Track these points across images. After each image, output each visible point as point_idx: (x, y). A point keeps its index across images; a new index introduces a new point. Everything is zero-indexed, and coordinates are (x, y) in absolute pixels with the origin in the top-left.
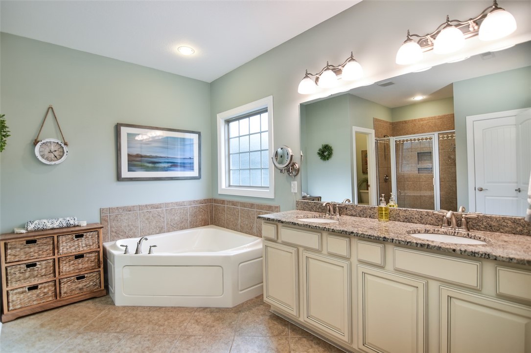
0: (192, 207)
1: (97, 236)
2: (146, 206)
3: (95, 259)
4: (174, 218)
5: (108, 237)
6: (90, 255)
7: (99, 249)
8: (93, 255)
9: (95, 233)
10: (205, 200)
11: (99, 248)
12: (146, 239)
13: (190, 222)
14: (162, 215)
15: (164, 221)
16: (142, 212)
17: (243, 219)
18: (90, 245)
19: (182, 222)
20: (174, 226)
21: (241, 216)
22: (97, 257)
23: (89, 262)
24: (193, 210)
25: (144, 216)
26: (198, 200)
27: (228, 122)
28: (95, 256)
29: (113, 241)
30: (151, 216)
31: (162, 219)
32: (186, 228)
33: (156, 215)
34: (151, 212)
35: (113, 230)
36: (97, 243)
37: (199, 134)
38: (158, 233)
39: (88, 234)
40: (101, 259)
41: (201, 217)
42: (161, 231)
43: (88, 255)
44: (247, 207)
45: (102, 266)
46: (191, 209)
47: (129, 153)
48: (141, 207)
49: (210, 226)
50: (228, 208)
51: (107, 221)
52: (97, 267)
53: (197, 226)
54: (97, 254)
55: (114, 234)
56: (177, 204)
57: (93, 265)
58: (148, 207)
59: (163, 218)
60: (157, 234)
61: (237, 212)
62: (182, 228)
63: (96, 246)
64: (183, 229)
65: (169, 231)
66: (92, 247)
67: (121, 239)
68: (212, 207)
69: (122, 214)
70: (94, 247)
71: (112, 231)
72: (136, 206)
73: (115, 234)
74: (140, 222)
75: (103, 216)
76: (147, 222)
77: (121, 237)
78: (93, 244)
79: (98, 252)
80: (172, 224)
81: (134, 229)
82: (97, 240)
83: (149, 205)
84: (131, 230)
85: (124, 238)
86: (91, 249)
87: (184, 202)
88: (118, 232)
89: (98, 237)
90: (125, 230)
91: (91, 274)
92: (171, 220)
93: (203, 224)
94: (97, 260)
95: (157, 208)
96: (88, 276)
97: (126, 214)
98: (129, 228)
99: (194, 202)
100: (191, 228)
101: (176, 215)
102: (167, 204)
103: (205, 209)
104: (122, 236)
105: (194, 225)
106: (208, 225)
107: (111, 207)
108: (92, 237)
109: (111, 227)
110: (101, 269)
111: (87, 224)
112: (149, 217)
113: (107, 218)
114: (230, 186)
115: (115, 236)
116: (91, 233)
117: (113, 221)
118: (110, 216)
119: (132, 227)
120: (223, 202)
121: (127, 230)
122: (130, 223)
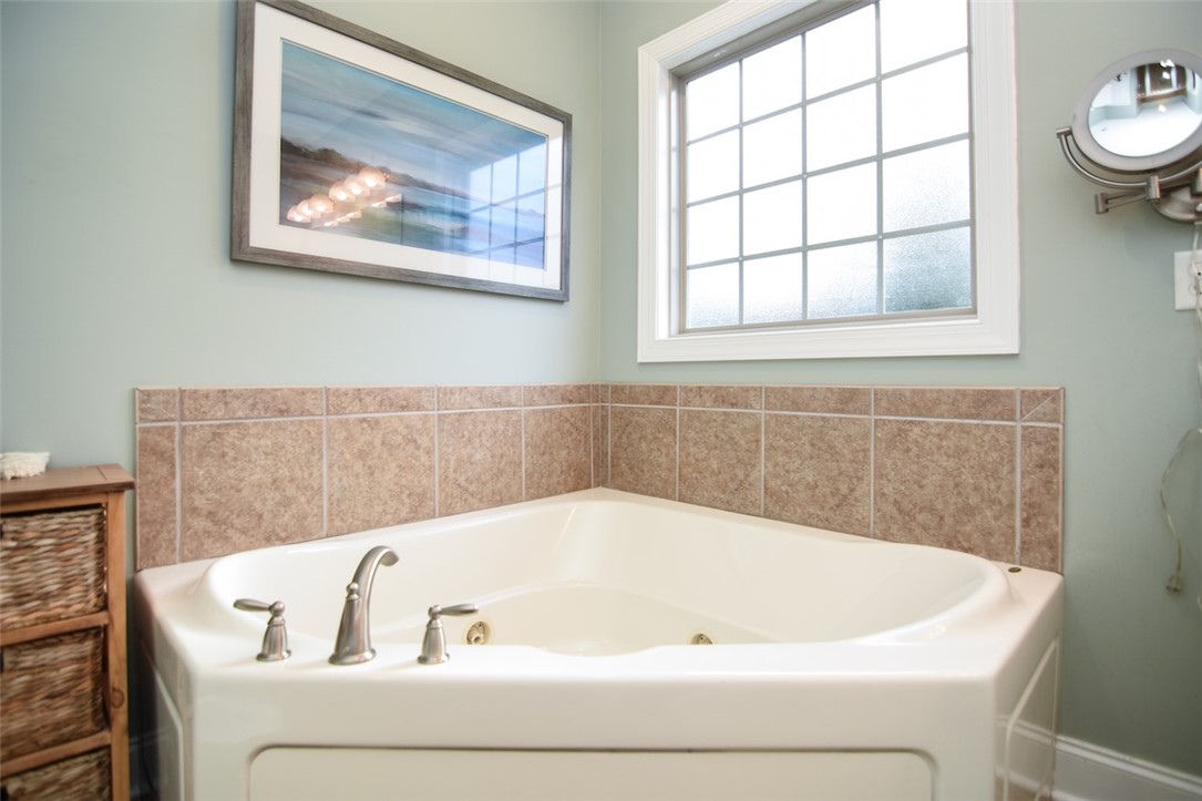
0: (535, 412)
1: (92, 536)
2: (358, 395)
3: (78, 677)
4: (471, 456)
5: (171, 541)
6: (48, 655)
7: (101, 619)
8: (65, 652)
9: (78, 519)
10: (579, 388)
11: (104, 606)
12: (391, 559)
13: (529, 476)
14: (424, 441)
15: (431, 468)
16: (340, 422)
17: (781, 459)
18: (46, 597)
19: (501, 472)
20: (472, 488)
21: (771, 448)
22: (88, 666)
23: (37, 701)
24: (538, 425)
25: (349, 438)
26: (558, 387)
27: (681, 77)
28: (82, 659)
29: (197, 558)
30: (378, 441)
31: (424, 459)
32: (513, 500)
33: (399, 439)
34: (377, 422)
35: (199, 501)
36: (91, 578)
37: (566, 120)
38: (407, 521)
39: (34, 523)
40: (118, 677)
41: (564, 453)
42: (418, 509)
43: (29, 660)
44: (817, 404)
45: (121, 716)
46: (532, 422)
47: (289, 138)
48: (336, 400)
49: (592, 491)
50: (692, 416)
51: (165, 457)
52: (89, 726)
53: (551, 492)
54: (88, 646)
55: (200, 523)
56: (484, 395)
57: (63, 713)
58: (368, 400)
59: (429, 452)
60: (400, 522)
61: (744, 431)
62: (500, 500)
63: (84, 598)
64: (500, 502)
65: (448, 511)
66: (55, 606)
67: (236, 549)
68: (604, 418)
69: (247, 427)
70: (74, 606)
71: (194, 510)
72: (314, 391)
73: (209, 525)
74: (331, 466)
75: (146, 430)
76: (358, 467)
77: (236, 537)
78: (67, 584)
79: (100, 634)
80: (462, 480)
81: (303, 500)
82: (90, 565)
83: (370, 392)
84: (286, 503)
85: (250, 548)
86: (47, 620)
87: (507, 389)
88: (222, 514)
89: (102, 539)
90: (258, 506)
91: (52, 772)
92: (459, 462)
93: (571, 483)
94: (87, 685)
95: (403, 408)
96: (30, 787)
97: (266, 426)
98: (278, 497)
99: (543, 391)
100: (533, 497)
101: (477, 443)
102: (445, 393)
103: (579, 424)
104: (244, 532)
105: (542, 487)
106: (588, 487)
107: (189, 385)
108: (58, 547)
109: (189, 488)
110: (117, 737)
111: (49, 468)
112: (371, 443)
113: (165, 443)
114: (682, 331)
115: (208, 533)
116: (56, 521)
117: (200, 456)
118: (184, 430)
119: (291, 491)
120: (664, 394)
121: (270, 503)
122: (284, 472)
